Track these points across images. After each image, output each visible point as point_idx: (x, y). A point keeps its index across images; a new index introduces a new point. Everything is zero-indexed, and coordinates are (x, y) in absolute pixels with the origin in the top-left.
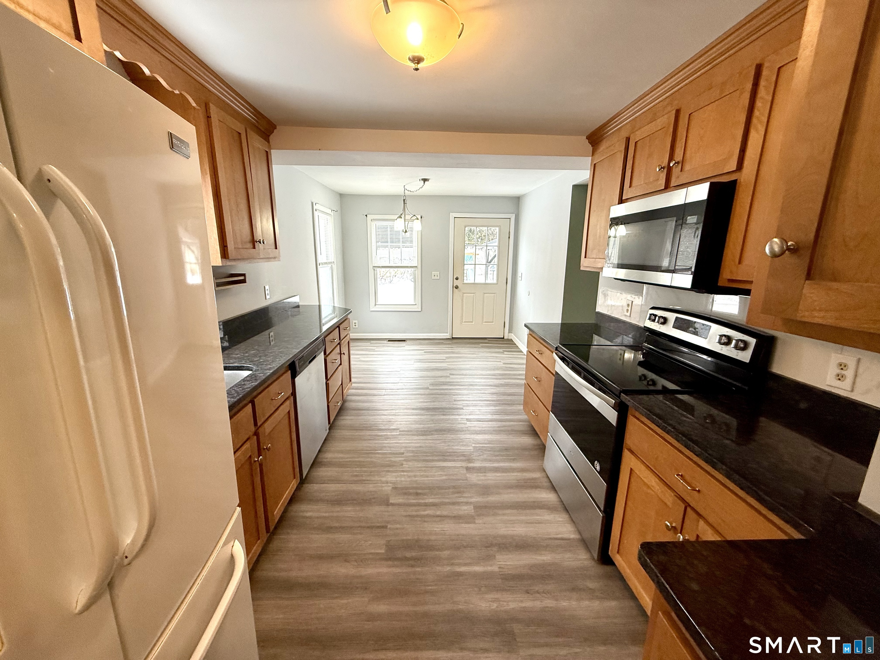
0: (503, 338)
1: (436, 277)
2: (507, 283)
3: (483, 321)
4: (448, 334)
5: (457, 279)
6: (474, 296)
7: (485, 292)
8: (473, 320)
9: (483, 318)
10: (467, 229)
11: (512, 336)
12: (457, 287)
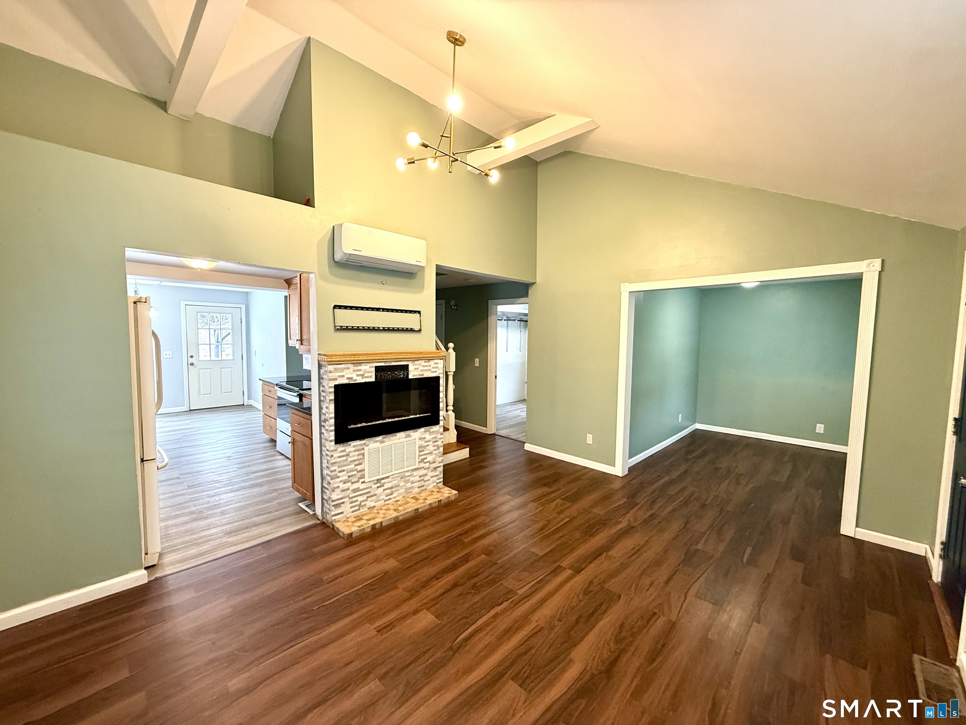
0: (243, 404)
1: (168, 356)
2: (242, 359)
3: (221, 390)
4: (185, 407)
5: (192, 357)
6: (210, 371)
7: (222, 367)
8: (211, 392)
9: (221, 388)
10: (198, 314)
11: (251, 402)
12: (192, 364)
